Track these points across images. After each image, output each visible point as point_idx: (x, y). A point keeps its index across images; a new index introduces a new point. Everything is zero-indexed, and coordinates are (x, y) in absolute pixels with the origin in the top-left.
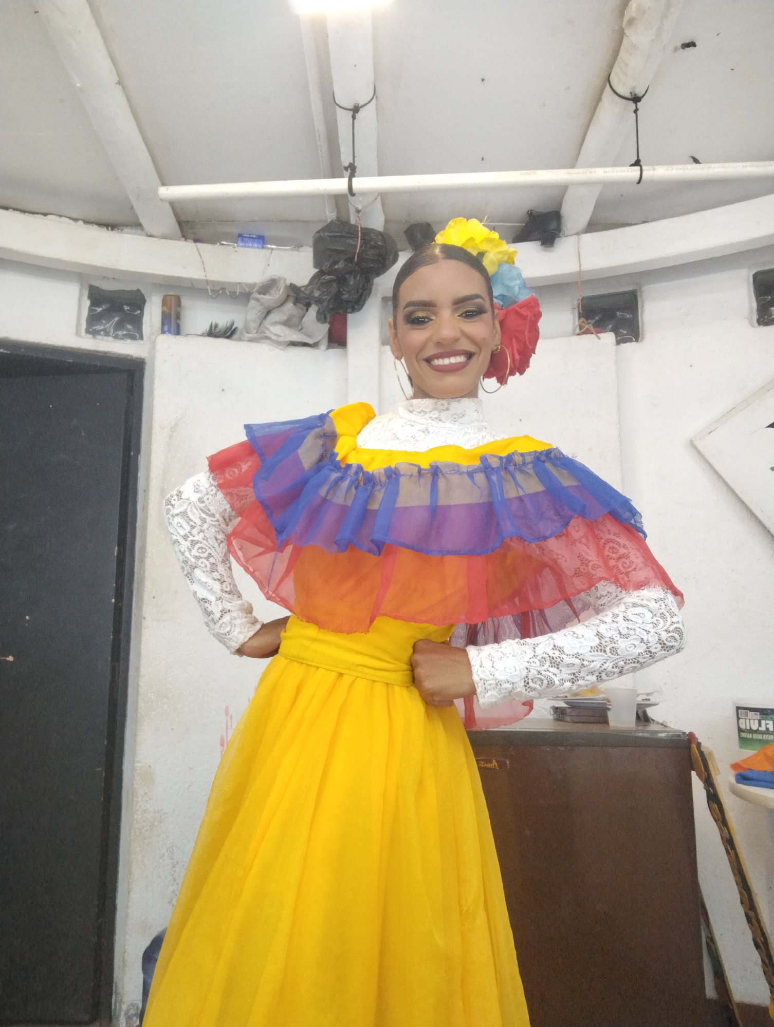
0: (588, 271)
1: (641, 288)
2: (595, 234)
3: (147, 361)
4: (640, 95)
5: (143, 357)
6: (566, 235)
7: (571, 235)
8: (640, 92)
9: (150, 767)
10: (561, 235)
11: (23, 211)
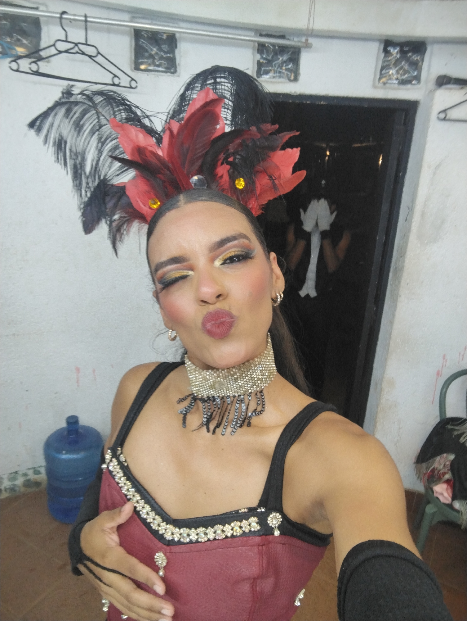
3: (422, 102)
5: (418, 100)
9: (393, 378)
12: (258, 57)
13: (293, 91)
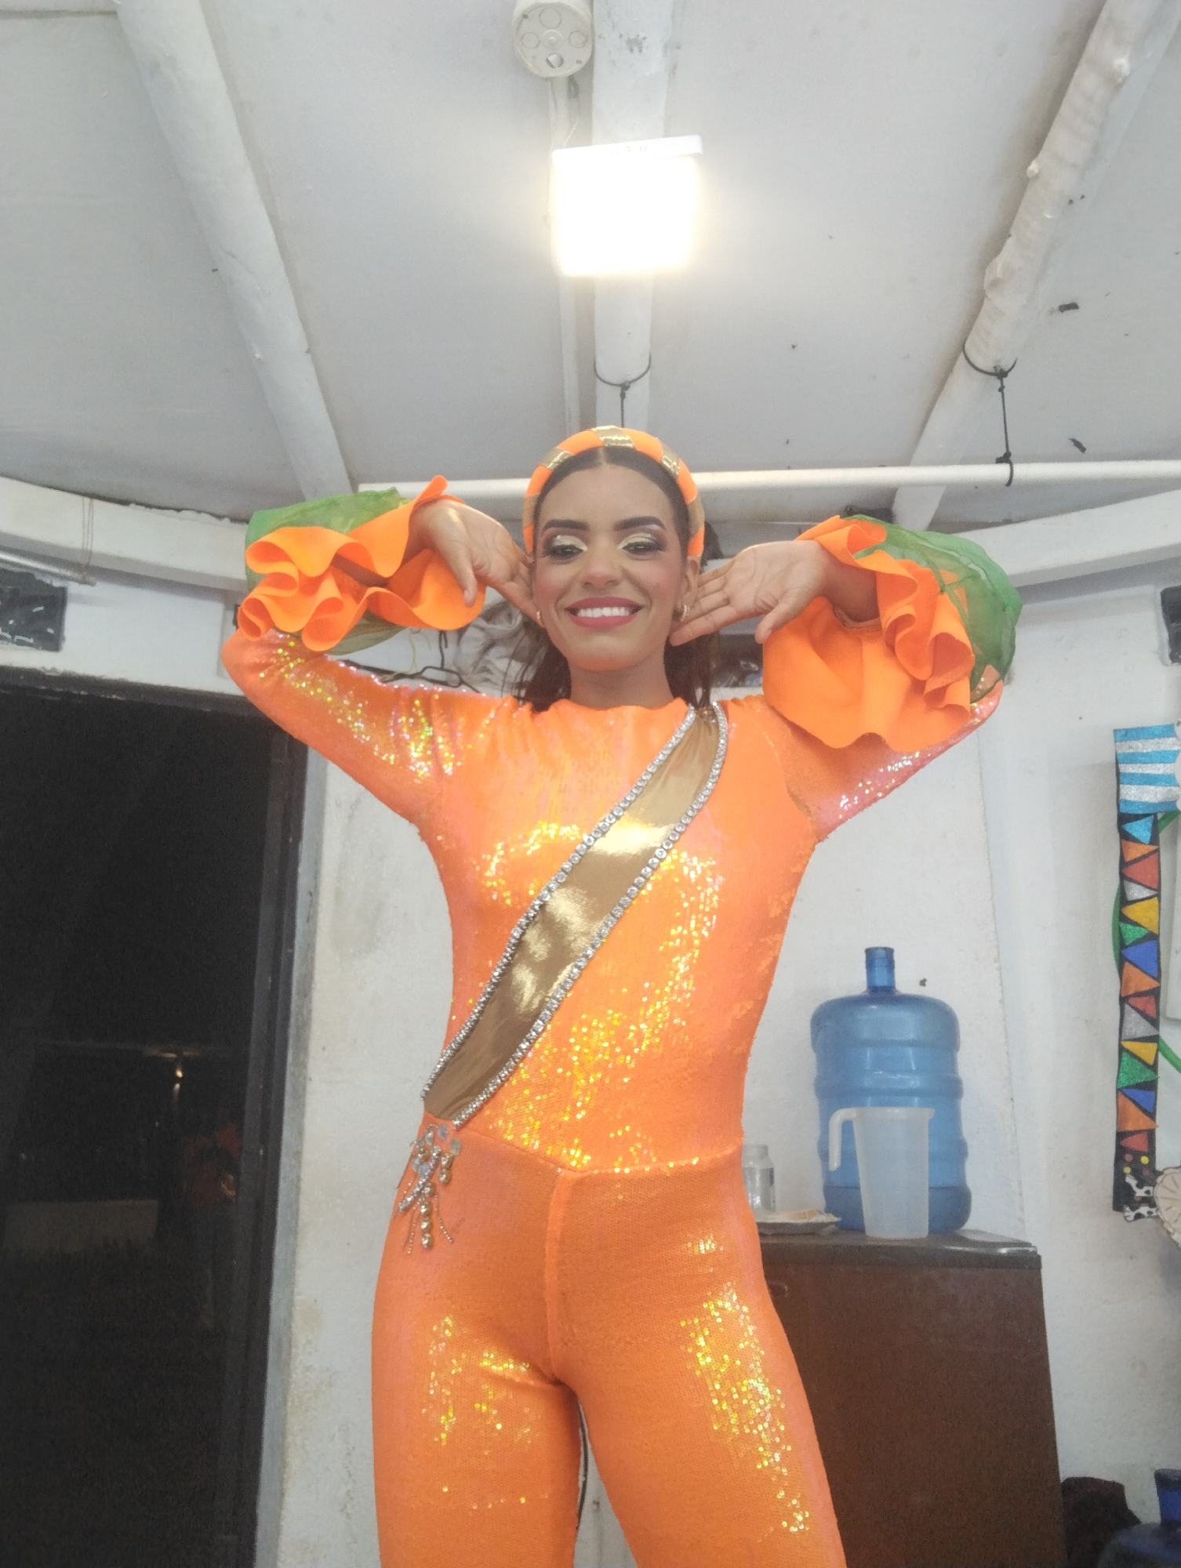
4: (1006, 369)
8: (1005, 365)
9: (315, 1301)
11: (149, 506)
13: (49, 667)
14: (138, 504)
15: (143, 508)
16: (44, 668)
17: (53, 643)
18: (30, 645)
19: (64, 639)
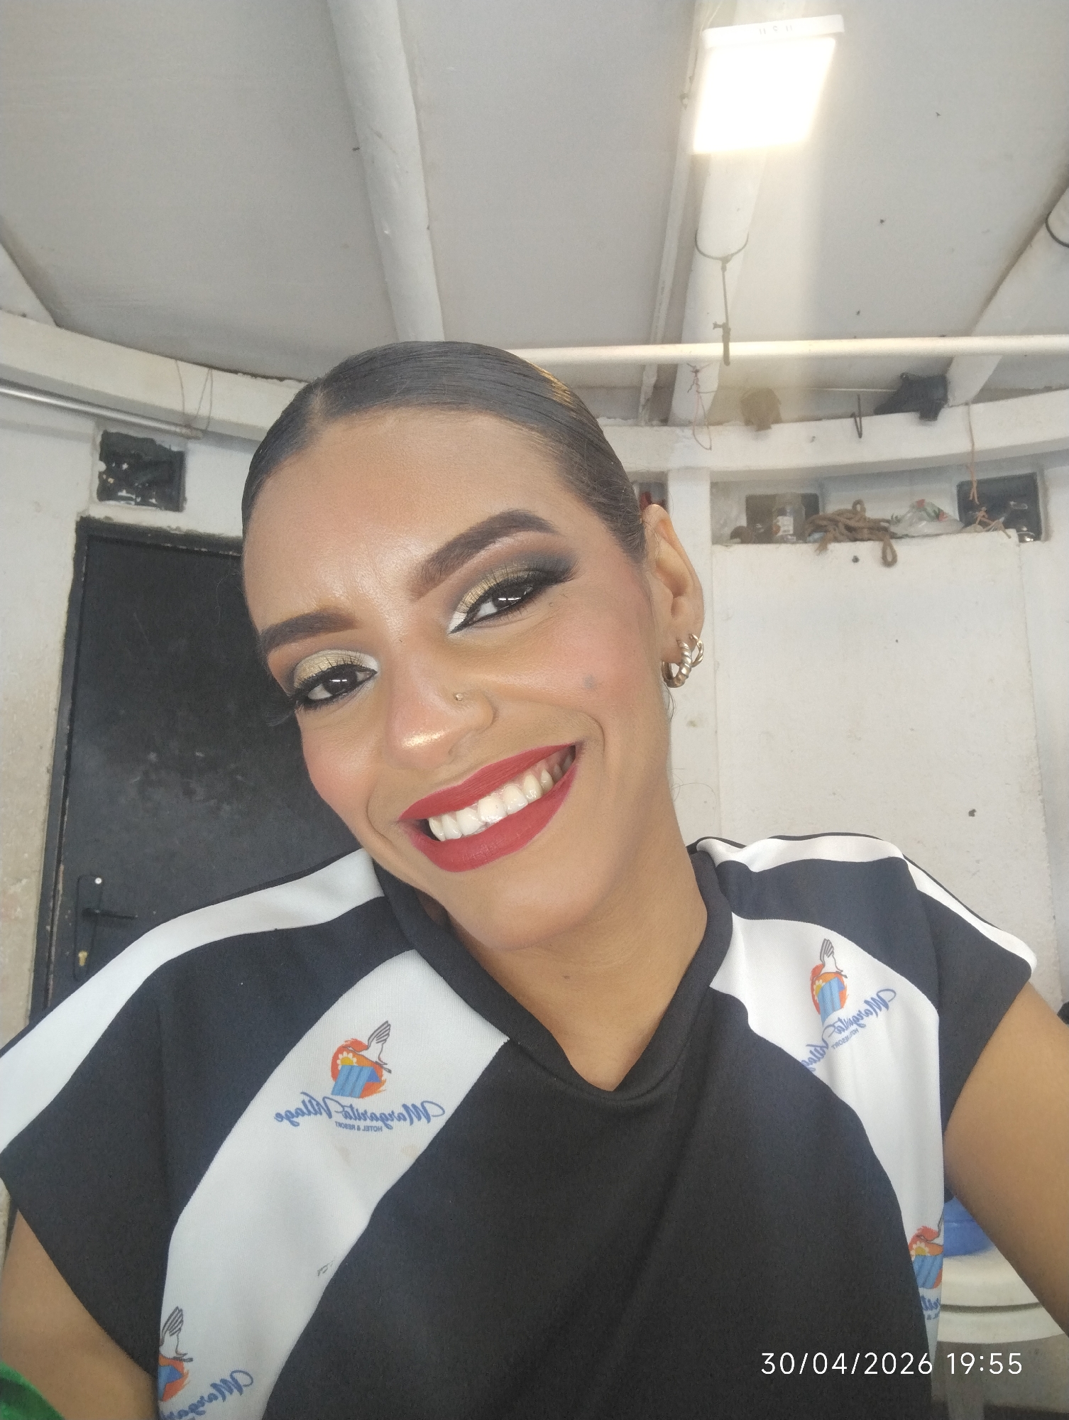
0: (982, 452)
1: (1042, 471)
2: (990, 404)
6: (950, 405)
7: (958, 406)
10: (945, 406)
11: (254, 375)
12: (102, 466)
13: (174, 526)
14: (245, 373)
15: (249, 376)
16: (169, 527)
17: (174, 501)
18: (153, 505)
19: (185, 499)
